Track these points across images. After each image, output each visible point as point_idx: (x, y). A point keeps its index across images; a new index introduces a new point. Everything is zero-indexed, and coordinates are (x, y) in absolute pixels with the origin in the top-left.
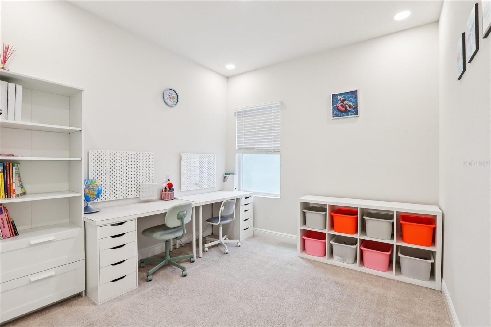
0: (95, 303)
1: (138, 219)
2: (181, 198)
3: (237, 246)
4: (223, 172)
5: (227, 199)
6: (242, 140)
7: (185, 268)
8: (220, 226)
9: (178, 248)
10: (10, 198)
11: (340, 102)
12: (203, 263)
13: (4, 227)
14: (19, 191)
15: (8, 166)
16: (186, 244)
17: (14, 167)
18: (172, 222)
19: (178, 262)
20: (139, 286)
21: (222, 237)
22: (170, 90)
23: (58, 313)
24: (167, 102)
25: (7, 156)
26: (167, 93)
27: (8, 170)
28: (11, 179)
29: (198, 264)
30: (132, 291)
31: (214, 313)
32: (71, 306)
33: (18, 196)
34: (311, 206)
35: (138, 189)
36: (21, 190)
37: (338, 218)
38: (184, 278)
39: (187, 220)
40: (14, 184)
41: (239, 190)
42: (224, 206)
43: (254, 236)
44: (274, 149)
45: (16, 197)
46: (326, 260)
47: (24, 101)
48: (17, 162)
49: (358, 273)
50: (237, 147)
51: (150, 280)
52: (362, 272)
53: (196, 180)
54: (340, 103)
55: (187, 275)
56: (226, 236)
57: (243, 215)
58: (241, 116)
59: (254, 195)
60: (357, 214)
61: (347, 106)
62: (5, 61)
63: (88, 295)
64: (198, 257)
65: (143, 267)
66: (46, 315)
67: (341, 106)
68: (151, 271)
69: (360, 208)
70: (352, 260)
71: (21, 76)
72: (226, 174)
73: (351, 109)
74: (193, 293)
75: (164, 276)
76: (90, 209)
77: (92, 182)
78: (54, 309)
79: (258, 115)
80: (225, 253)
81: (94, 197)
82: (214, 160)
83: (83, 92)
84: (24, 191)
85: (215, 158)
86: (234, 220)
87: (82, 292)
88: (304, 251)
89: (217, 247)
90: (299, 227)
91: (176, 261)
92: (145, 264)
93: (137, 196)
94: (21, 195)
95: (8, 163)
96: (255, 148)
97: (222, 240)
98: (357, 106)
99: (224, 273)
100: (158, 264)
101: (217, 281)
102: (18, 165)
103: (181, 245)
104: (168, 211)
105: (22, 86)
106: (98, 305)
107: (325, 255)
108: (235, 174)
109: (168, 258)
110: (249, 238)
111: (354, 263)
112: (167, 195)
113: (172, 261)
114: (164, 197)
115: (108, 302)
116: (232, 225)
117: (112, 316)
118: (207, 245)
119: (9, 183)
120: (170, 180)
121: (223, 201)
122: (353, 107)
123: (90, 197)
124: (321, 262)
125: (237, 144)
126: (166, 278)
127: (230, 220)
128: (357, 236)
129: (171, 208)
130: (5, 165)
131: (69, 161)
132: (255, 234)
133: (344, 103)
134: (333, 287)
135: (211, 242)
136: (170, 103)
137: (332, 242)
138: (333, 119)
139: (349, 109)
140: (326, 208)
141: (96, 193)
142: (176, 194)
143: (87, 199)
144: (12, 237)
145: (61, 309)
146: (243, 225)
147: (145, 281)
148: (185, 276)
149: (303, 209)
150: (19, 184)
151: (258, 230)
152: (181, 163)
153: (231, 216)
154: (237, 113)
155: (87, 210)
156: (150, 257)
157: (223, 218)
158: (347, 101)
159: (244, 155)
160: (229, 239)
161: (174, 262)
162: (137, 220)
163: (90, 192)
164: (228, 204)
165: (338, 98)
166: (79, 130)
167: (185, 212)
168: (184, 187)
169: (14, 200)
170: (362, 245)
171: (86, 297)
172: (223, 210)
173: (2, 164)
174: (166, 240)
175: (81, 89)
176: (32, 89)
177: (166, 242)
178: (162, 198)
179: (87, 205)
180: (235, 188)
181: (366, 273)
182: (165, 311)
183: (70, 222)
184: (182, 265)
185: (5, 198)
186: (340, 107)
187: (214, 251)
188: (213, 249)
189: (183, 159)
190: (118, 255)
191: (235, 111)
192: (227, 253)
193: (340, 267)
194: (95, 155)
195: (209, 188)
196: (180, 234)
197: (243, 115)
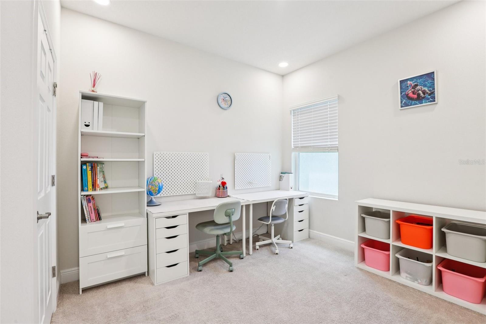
0: (153, 283)
1: (189, 213)
2: (233, 196)
3: (289, 248)
4: (279, 170)
5: (278, 199)
6: (298, 139)
7: (232, 264)
8: (272, 226)
9: (231, 243)
10: (96, 190)
11: (410, 88)
12: (251, 261)
13: (92, 213)
14: (102, 185)
15: (94, 165)
16: (239, 240)
17: (98, 166)
18: (220, 219)
19: (228, 257)
20: (190, 274)
21: (274, 237)
22: (224, 94)
23: (126, 287)
24: (222, 106)
25: (93, 158)
26: (221, 97)
27: (94, 169)
28: (96, 176)
29: (246, 261)
30: (183, 278)
31: (250, 313)
32: (136, 283)
33: (102, 189)
34: (373, 211)
35: (194, 186)
36: (104, 184)
37: (406, 227)
38: (231, 273)
39: (235, 217)
40: (98, 180)
41: (295, 190)
42: (275, 206)
43: (309, 238)
44: (332, 147)
45: (99, 190)
46: (390, 275)
47: (104, 114)
48: (101, 163)
49: (433, 299)
50: (292, 145)
51: (200, 271)
52: (440, 298)
53: (250, 179)
54: (410, 90)
55: (234, 270)
56: (279, 236)
57: (297, 216)
58: (296, 114)
59: (310, 195)
60: (432, 225)
61: (420, 92)
62: (94, 86)
63: (149, 275)
64: (248, 254)
65: (197, 258)
66: (118, 287)
67: (412, 93)
68: (201, 262)
69: (436, 217)
70: (426, 281)
71: (102, 95)
72: (282, 173)
73: (427, 95)
74: (235, 289)
75: (213, 269)
76: (154, 203)
77: (154, 179)
78: (124, 282)
79: (314, 111)
80: (275, 254)
81: (156, 193)
82: (269, 159)
83: (146, 103)
84: (106, 186)
85: (270, 157)
86: (287, 220)
87: (145, 272)
88: (364, 262)
89: (269, 247)
90: (356, 233)
91: (225, 256)
92: (199, 255)
93: (194, 193)
94: (104, 189)
95: (94, 163)
96: (310, 146)
97: (274, 240)
98: (434, 91)
99: (270, 274)
100: (210, 256)
101: (261, 281)
102: (102, 165)
103: (235, 241)
104: (216, 208)
105: (102, 103)
106: (155, 285)
107: (389, 270)
108: (291, 173)
109: (219, 252)
110: (304, 240)
111: (429, 285)
112: (221, 192)
113: (221, 255)
114: (218, 194)
115: (162, 284)
116: (286, 225)
117: (162, 298)
118: (258, 244)
119: (94, 179)
120: (224, 179)
121: (274, 201)
122: (429, 92)
123: (152, 192)
124: (383, 277)
125: (292, 143)
126: (214, 271)
127: (283, 220)
128: (432, 252)
129: (219, 205)
130: (92, 165)
131: (139, 161)
132: (311, 236)
133: (416, 89)
134: (394, 310)
135: (264, 240)
136: (224, 106)
137: (398, 256)
138: (401, 110)
139: (423, 96)
140: (390, 214)
141: (157, 189)
142: (230, 191)
143: (150, 193)
144: (97, 221)
145: (129, 284)
146: (297, 226)
147: (196, 271)
148: (231, 271)
149: (362, 214)
150: (103, 180)
151: (314, 232)
152: (236, 162)
153: (284, 216)
154: (292, 111)
155: (150, 203)
156: (206, 249)
157: (275, 217)
158: (421, 87)
159: (301, 153)
160: (283, 239)
161: (223, 256)
162: (188, 215)
163: (153, 188)
164: (279, 204)
165: (408, 84)
166: (143, 136)
167: (234, 210)
168: (238, 185)
169: (98, 192)
170: (440, 265)
171: (148, 277)
172: (274, 210)
173: (90, 164)
174: (217, 235)
175: (144, 101)
176: (112, 105)
177: (217, 236)
178: (217, 195)
179: (152, 199)
180: (291, 188)
181: (445, 301)
182: (206, 301)
183: (139, 212)
184: (231, 260)
185: (92, 190)
186: (411, 95)
187: (265, 251)
188: (264, 248)
189: (237, 158)
190: (172, 244)
191: (290, 109)
192: (277, 254)
193: (408, 286)
194: (159, 156)
195: (265, 187)
196: (227, 230)
197: (298, 112)
